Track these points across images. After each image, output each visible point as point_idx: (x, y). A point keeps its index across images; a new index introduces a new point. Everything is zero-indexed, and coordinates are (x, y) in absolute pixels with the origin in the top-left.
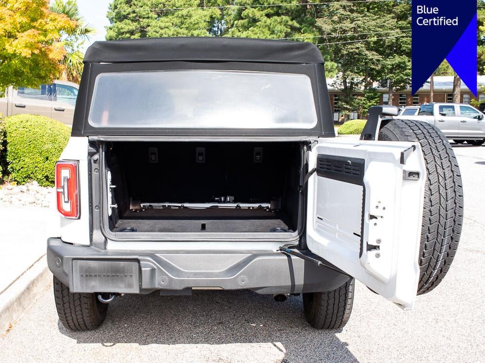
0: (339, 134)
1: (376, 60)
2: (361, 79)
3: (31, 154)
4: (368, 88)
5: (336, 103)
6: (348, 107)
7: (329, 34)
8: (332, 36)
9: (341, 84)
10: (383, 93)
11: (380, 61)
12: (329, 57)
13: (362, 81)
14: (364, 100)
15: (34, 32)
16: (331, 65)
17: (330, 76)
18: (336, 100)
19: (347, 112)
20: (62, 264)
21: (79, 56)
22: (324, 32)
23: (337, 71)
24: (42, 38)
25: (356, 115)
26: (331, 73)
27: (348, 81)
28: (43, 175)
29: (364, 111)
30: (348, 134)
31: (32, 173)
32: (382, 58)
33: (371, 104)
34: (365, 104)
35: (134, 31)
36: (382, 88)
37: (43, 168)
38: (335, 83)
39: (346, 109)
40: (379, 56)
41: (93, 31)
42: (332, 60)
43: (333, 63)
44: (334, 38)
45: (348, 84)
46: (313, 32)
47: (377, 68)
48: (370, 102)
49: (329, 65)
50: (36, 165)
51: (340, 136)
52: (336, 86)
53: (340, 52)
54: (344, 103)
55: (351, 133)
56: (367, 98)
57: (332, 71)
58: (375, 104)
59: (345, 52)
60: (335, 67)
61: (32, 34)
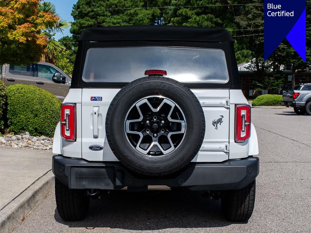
0: (252, 105)
1: (282, 48)
2: (270, 63)
3: (25, 112)
4: (276, 70)
5: (251, 82)
6: (260, 85)
7: (245, 28)
8: (247, 30)
9: (255, 67)
10: (287, 74)
11: (285, 49)
12: (245, 46)
13: (271, 65)
14: (273, 80)
15: (28, 25)
16: (247, 52)
17: (246, 60)
18: (251, 79)
19: (259, 89)
20: (64, 170)
21: (54, 44)
22: (241, 26)
23: (251, 57)
24: (33, 29)
25: (267, 91)
26: (247, 59)
27: (260, 65)
28: (33, 127)
29: (273, 88)
30: (260, 105)
31: (25, 126)
32: (287, 47)
33: (278, 83)
34: (273, 83)
35: (92, 25)
36: (287, 71)
37: (33, 123)
38: (250, 67)
39: (259, 87)
40: (284, 45)
41: (65, 25)
42: (247, 49)
43: (248, 51)
44: (249, 31)
45: (260, 68)
46: (232, 26)
47: (283, 55)
48: (277, 81)
49: (245, 53)
50: (28, 120)
51: (254, 107)
52: (251, 69)
53: (254, 42)
54: (256, 82)
55: (262, 105)
56: (275, 78)
57: (247, 57)
58: (282, 83)
59: (258, 43)
60: (249, 54)
61: (27, 26)
